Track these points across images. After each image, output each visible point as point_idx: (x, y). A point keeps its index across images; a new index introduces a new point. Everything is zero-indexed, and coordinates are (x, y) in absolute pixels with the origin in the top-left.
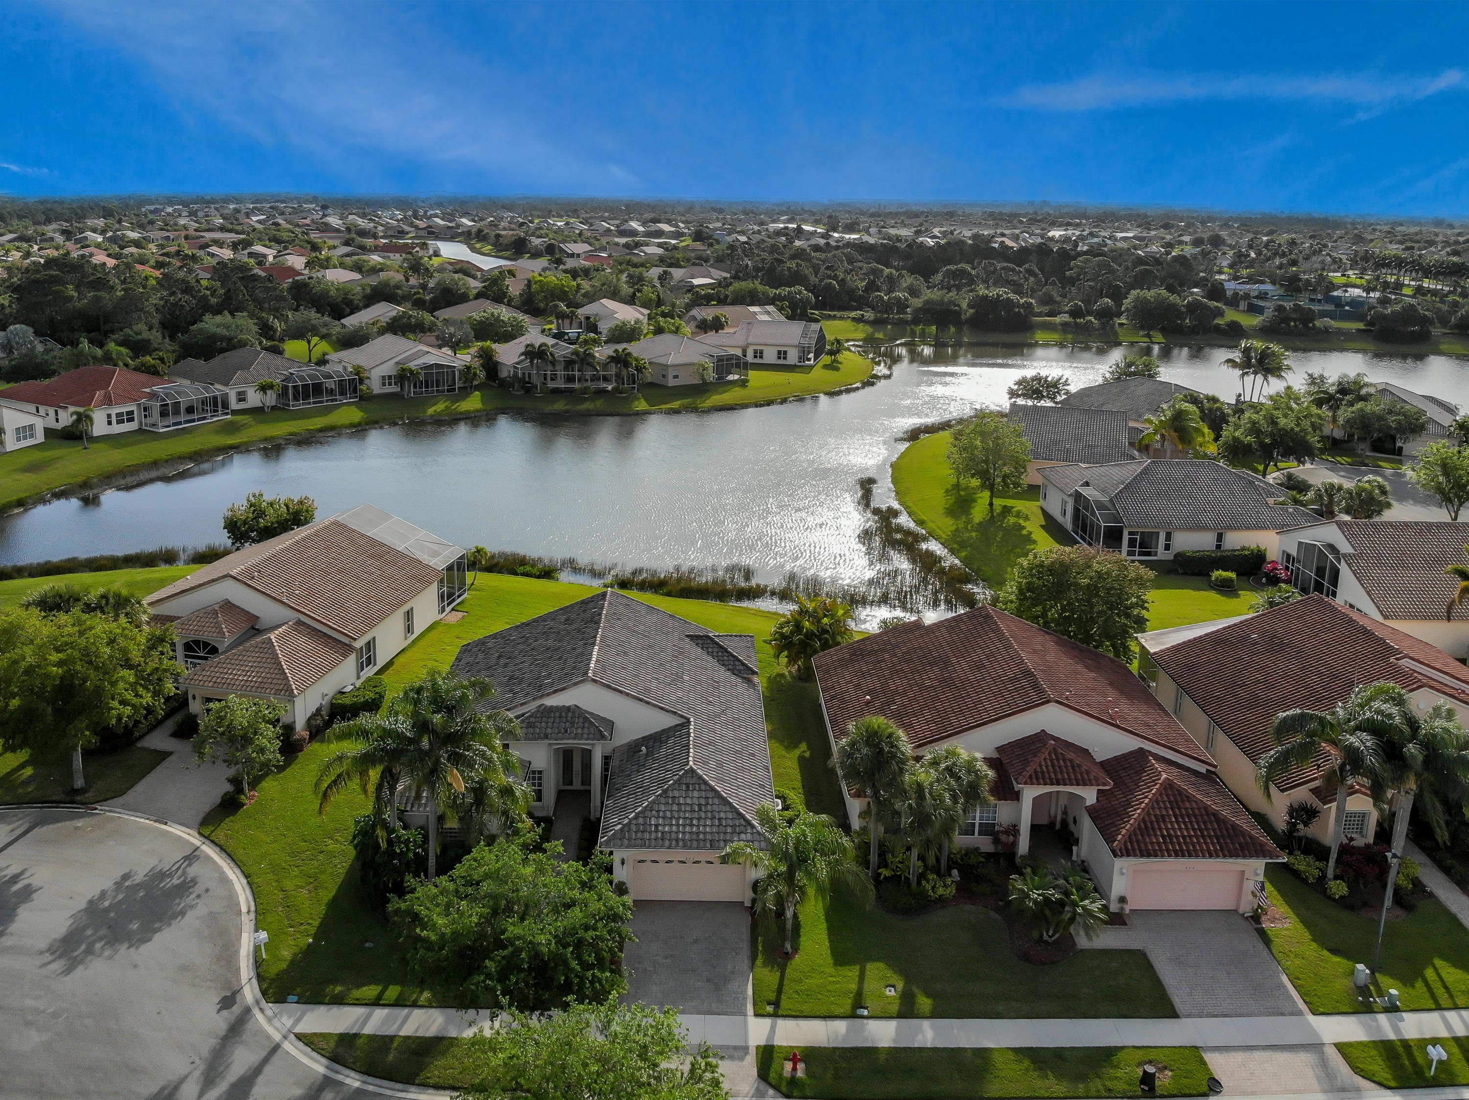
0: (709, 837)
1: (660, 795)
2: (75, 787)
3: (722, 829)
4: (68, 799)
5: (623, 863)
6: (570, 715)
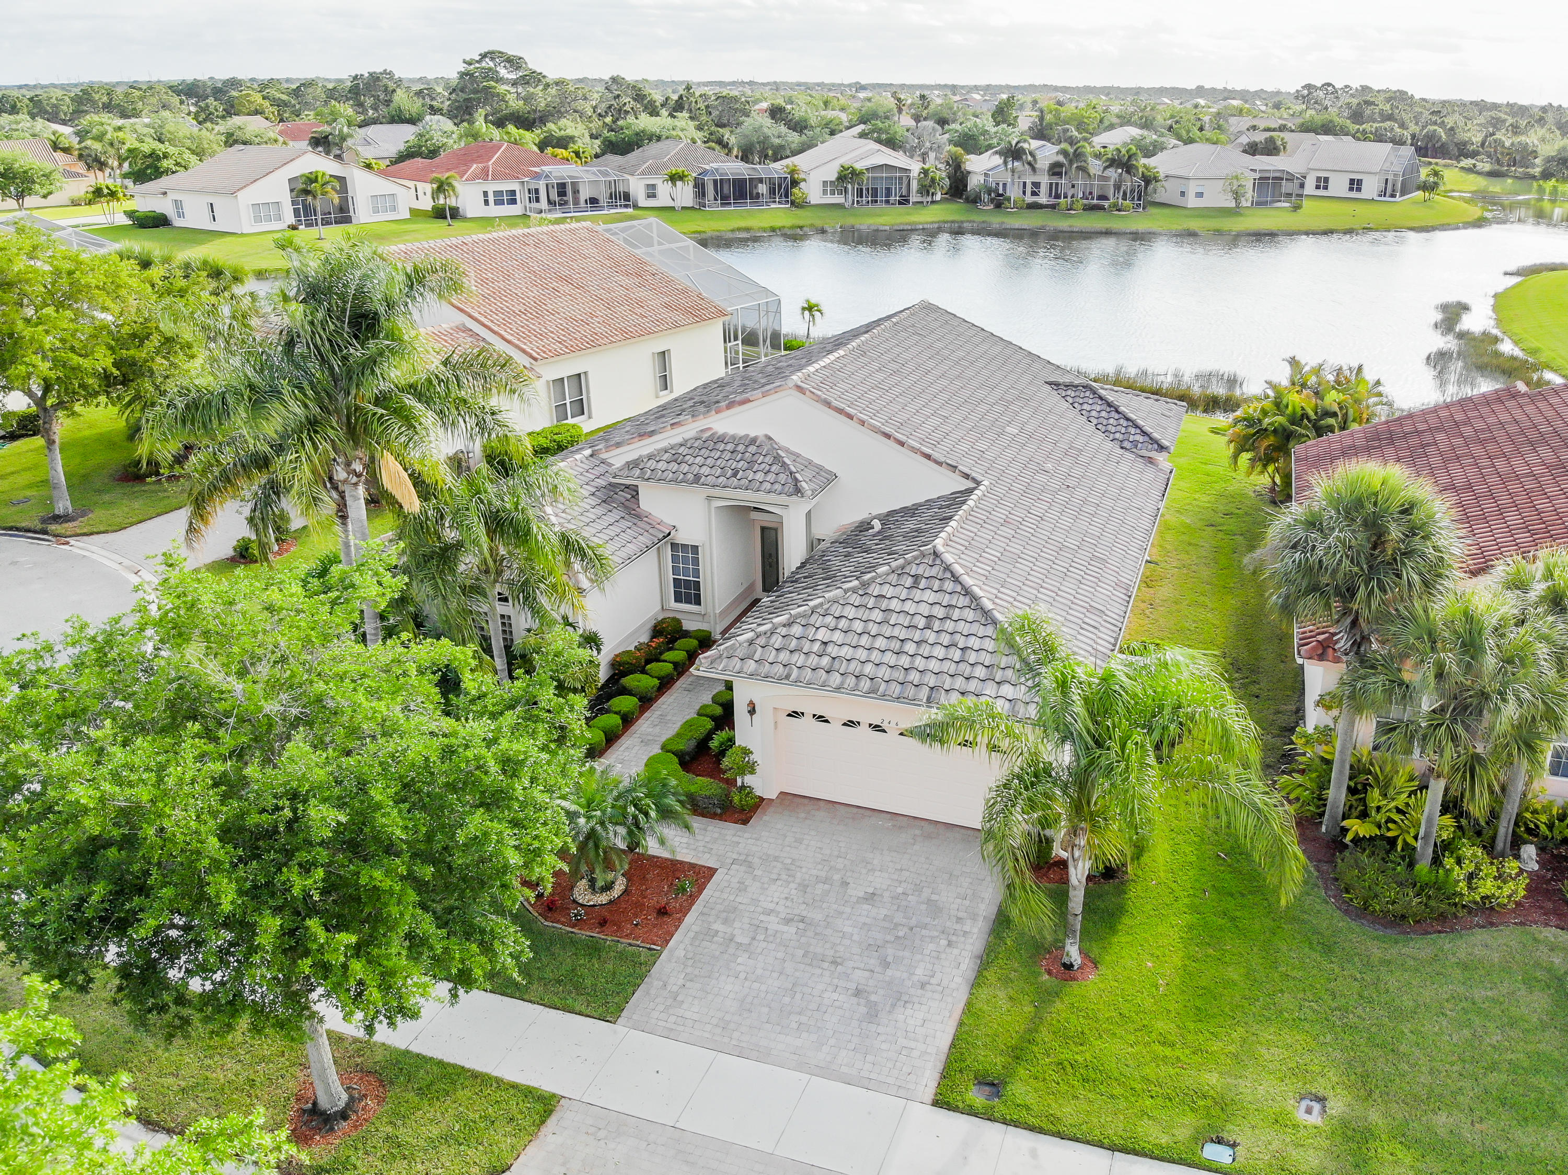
0: (932, 681)
1: (854, 590)
2: (57, 512)
3: (965, 669)
4: (39, 526)
5: (752, 712)
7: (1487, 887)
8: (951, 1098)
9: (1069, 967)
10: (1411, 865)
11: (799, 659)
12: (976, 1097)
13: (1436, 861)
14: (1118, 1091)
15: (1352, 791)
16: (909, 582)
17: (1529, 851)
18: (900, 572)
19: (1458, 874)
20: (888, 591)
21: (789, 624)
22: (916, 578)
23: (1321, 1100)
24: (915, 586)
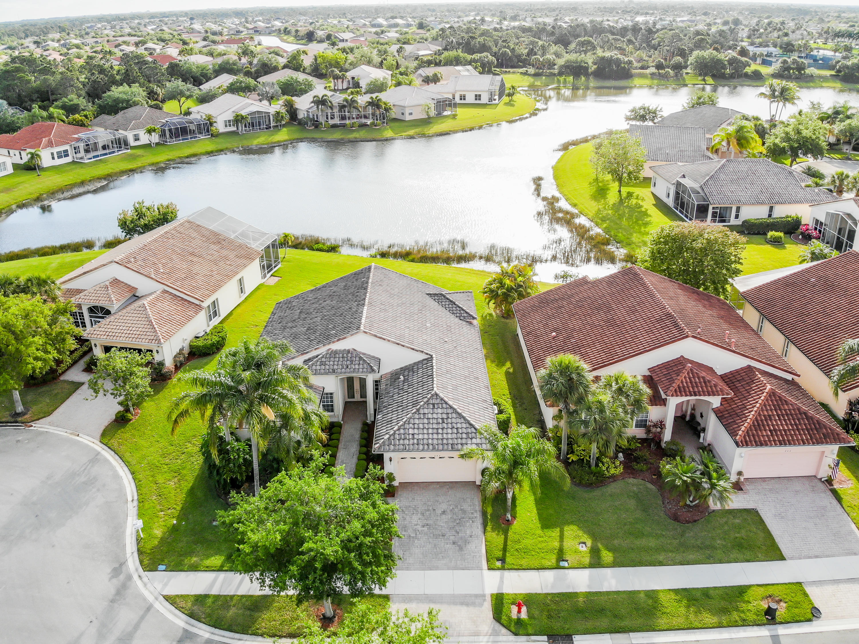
0: (450, 441)
1: (415, 413)
2: (17, 412)
3: (459, 435)
4: (13, 420)
5: (391, 460)
6: (349, 355)
7: (612, 471)
8: (492, 566)
9: (508, 521)
10: (590, 467)
11: (406, 442)
12: (499, 564)
13: (597, 465)
14: (533, 553)
15: (568, 444)
16: (431, 406)
17: (621, 455)
18: (427, 403)
19: (604, 468)
20: (426, 411)
21: (399, 429)
22: (433, 405)
23: (584, 543)
24: (434, 407)
